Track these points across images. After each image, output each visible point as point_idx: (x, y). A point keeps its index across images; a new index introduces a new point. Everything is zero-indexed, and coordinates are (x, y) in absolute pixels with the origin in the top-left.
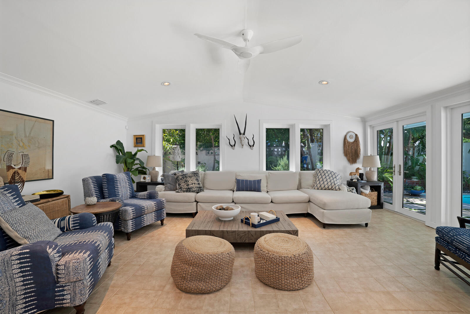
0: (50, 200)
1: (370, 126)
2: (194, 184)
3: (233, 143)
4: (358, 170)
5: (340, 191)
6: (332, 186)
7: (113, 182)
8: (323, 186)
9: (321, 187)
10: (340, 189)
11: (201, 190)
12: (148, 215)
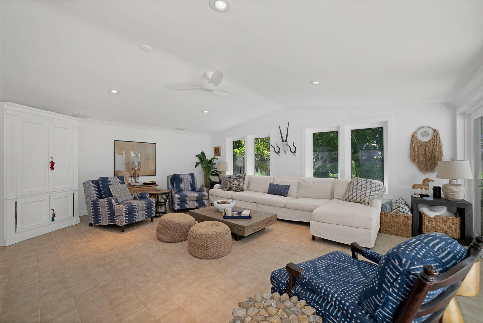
0: (147, 186)
1: (463, 114)
2: (235, 185)
3: (277, 150)
4: (426, 181)
5: (369, 206)
6: (361, 199)
7: (179, 179)
8: (350, 197)
9: (349, 199)
10: (369, 204)
11: (240, 190)
12: (191, 202)
